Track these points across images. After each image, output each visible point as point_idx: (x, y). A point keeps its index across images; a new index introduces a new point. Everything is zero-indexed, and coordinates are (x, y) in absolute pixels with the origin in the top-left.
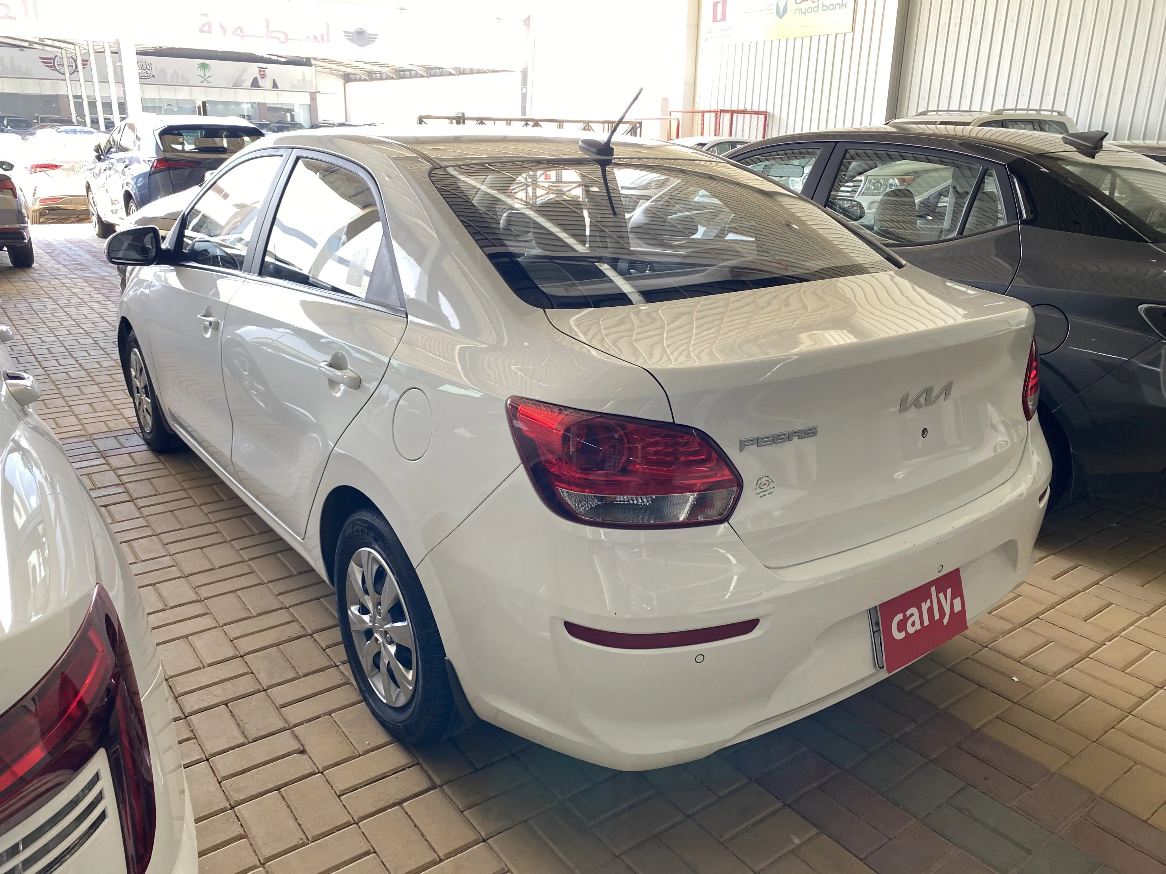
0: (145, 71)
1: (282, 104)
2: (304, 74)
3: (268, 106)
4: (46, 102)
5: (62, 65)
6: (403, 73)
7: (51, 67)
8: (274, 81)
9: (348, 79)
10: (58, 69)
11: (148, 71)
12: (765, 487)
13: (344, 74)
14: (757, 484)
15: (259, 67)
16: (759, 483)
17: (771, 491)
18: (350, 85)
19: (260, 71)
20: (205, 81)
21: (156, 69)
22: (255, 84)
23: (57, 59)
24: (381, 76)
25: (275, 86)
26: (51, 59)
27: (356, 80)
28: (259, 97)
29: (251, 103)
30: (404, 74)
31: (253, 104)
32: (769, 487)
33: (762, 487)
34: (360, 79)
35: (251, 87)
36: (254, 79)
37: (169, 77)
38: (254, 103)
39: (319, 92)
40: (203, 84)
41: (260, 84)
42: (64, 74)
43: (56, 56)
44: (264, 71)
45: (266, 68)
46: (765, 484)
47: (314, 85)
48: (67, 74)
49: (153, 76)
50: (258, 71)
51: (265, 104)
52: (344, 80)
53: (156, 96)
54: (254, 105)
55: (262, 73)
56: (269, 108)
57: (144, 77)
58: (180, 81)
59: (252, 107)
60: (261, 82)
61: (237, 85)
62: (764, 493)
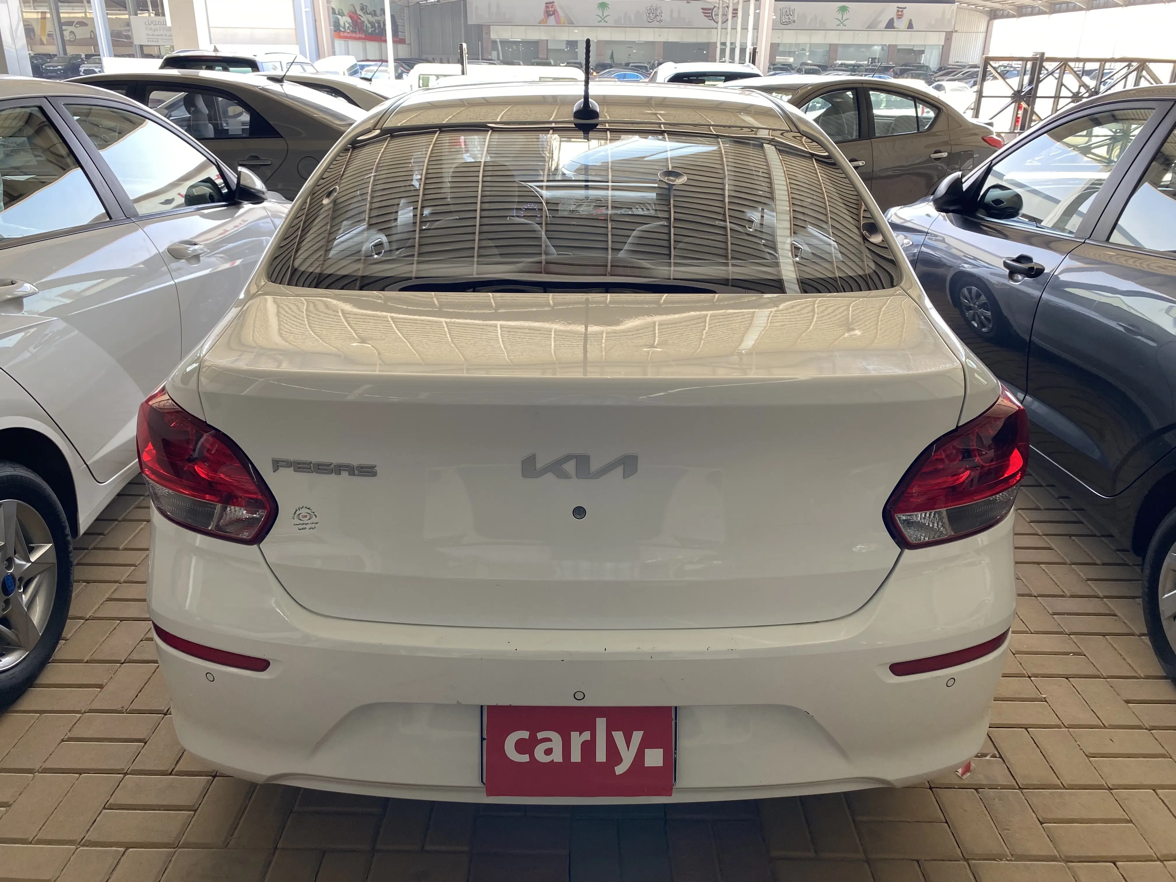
0: (788, 17)
1: (914, 45)
2: (944, 13)
3: (898, 47)
4: (699, 49)
5: (717, 15)
6: (1058, 6)
7: (709, 16)
8: (911, 20)
9: (994, 16)
10: (714, 18)
11: (791, 17)
12: (305, 520)
13: (991, 10)
14: (295, 513)
15: (898, 8)
16: (298, 513)
17: (313, 526)
18: (997, 23)
19: (898, 11)
20: (841, 25)
21: (798, 14)
22: (890, 25)
23: (715, 9)
24: (1032, 11)
25: (910, 26)
26: (709, 9)
27: (1003, 17)
28: (891, 38)
29: (881, 45)
30: (1060, 7)
31: (883, 46)
32: (309, 522)
33: (302, 519)
34: (1008, 15)
35: (885, 28)
36: (890, 20)
37: (808, 21)
38: (885, 45)
39: (956, 31)
40: (839, 28)
41: (895, 25)
42: (717, 23)
43: (715, 7)
44: (902, 11)
45: (905, 8)
46: (306, 516)
47: (953, 23)
48: (720, 23)
49: (794, 22)
50: (896, 11)
51: (896, 45)
52: (990, 16)
53: (793, 41)
54: (885, 47)
55: (900, 13)
56: (899, 50)
57: (785, 23)
58: (818, 25)
59: (883, 49)
60: (896, 24)
61: (871, 27)
62: (304, 526)
